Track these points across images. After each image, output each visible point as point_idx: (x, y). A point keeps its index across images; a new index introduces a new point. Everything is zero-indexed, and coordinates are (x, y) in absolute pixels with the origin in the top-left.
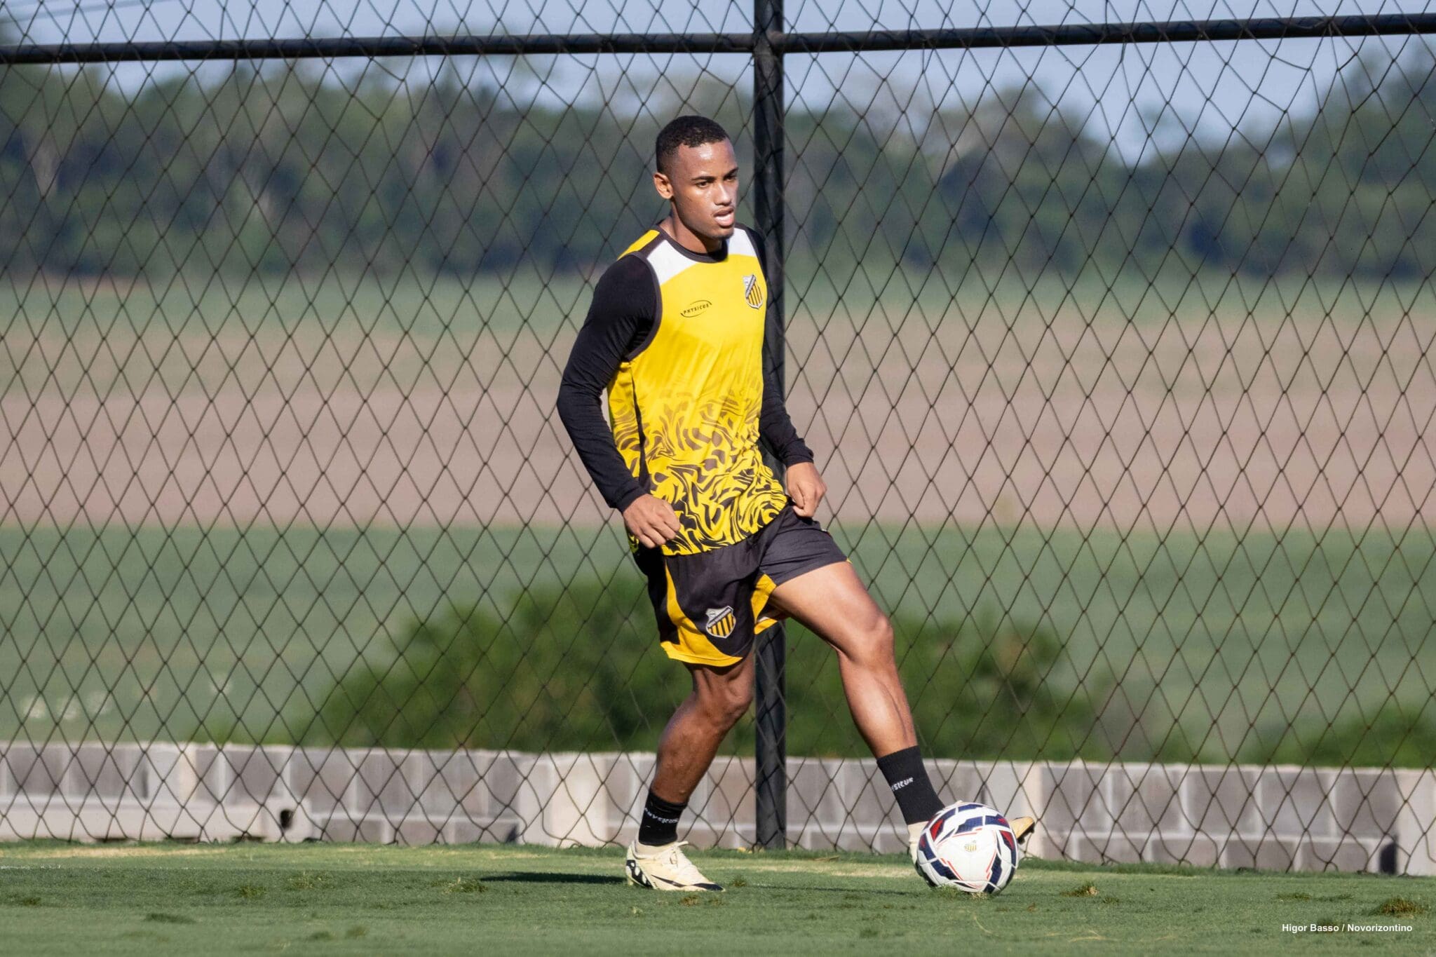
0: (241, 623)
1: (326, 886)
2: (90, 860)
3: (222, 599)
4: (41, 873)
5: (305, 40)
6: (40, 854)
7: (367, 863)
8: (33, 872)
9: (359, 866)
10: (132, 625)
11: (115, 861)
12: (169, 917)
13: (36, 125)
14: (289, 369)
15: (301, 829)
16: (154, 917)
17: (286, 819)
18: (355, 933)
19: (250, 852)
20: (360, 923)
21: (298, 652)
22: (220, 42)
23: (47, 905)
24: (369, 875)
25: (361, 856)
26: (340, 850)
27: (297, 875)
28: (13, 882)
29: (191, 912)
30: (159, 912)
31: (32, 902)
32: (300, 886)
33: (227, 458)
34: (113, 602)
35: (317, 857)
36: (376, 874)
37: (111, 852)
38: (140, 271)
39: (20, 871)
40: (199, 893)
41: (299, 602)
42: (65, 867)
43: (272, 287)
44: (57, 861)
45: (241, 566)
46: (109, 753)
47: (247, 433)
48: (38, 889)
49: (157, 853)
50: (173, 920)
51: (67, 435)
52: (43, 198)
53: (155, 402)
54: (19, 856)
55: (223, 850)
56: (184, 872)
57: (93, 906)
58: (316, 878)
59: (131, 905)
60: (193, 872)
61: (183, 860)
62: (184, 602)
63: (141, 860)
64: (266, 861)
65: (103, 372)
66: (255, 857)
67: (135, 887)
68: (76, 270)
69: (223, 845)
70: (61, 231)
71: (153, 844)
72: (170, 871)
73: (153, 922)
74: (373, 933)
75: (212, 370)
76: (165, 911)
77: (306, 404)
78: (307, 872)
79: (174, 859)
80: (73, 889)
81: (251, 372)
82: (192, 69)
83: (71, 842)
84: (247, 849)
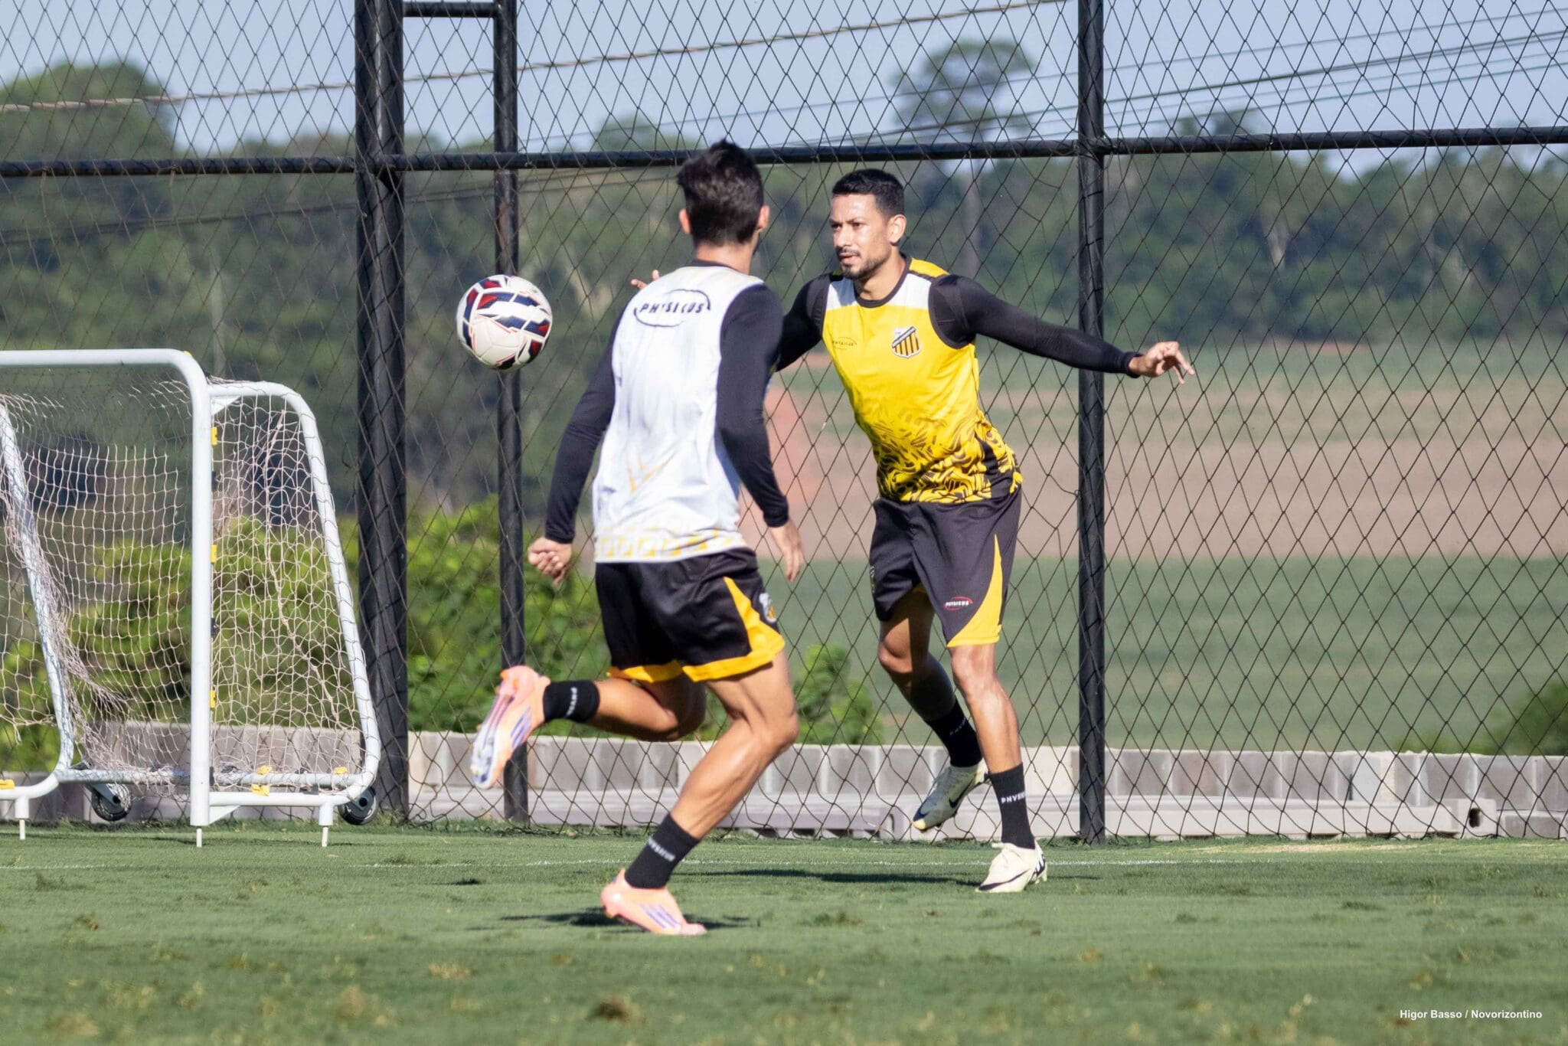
0: (1446, 642)
1: (1504, 877)
2: (1298, 855)
3: (1431, 620)
4: (1254, 867)
5: (1484, 130)
6: (1254, 850)
7: (1542, 856)
8: (1246, 865)
9: (1534, 859)
10: (1343, 645)
11: (1320, 855)
12: (1362, 905)
13: (1271, 206)
14: (1496, 420)
15: (1486, 827)
16: (1349, 905)
17: (1474, 817)
18: (1528, 918)
19: (1441, 846)
20: (1531, 910)
21: (1500, 668)
22: (1413, 132)
23: (1255, 895)
24: (1541, 867)
25: (1536, 851)
26: (1519, 845)
27: (1477, 868)
28: (1227, 874)
29: (1381, 900)
30: (1352, 901)
31: (1242, 892)
32: (1480, 878)
33: (1437, 497)
34: (1326, 626)
35: (1497, 851)
36: (1549, 866)
37: (1317, 848)
38: (1361, 336)
39: (1233, 865)
40: (1391, 883)
41: (1501, 623)
42: (1273, 861)
43: (1484, 345)
44: (1269, 855)
45: (1448, 593)
46: (1299, 758)
47: (1457, 477)
48: (1248, 880)
49: (1357, 848)
50: (1366, 908)
51: (1287, 475)
52: (1276, 268)
53: (1371, 449)
54: (1235, 851)
55: (1415, 846)
56: (1379, 865)
57: (1296, 895)
58: (1495, 871)
59: (1330, 894)
60: (1386, 865)
61: (1379, 854)
62: (1392, 626)
63: (1343, 855)
64: (1454, 855)
65: (1324, 423)
66: (1443, 852)
67: (1334, 878)
68: (1303, 334)
69: (1415, 840)
70: (1291, 299)
71: (1354, 840)
72: (1366, 865)
73: (1348, 910)
74: (1544, 918)
75: (1425, 422)
76: (1360, 900)
77: (1512, 450)
78: (1487, 865)
79: (1372, 853)
80: (1279, 880)
81: (1461, 422)
82: (1387, 156)
83: (1278, 838)
84: (1436, 845)
